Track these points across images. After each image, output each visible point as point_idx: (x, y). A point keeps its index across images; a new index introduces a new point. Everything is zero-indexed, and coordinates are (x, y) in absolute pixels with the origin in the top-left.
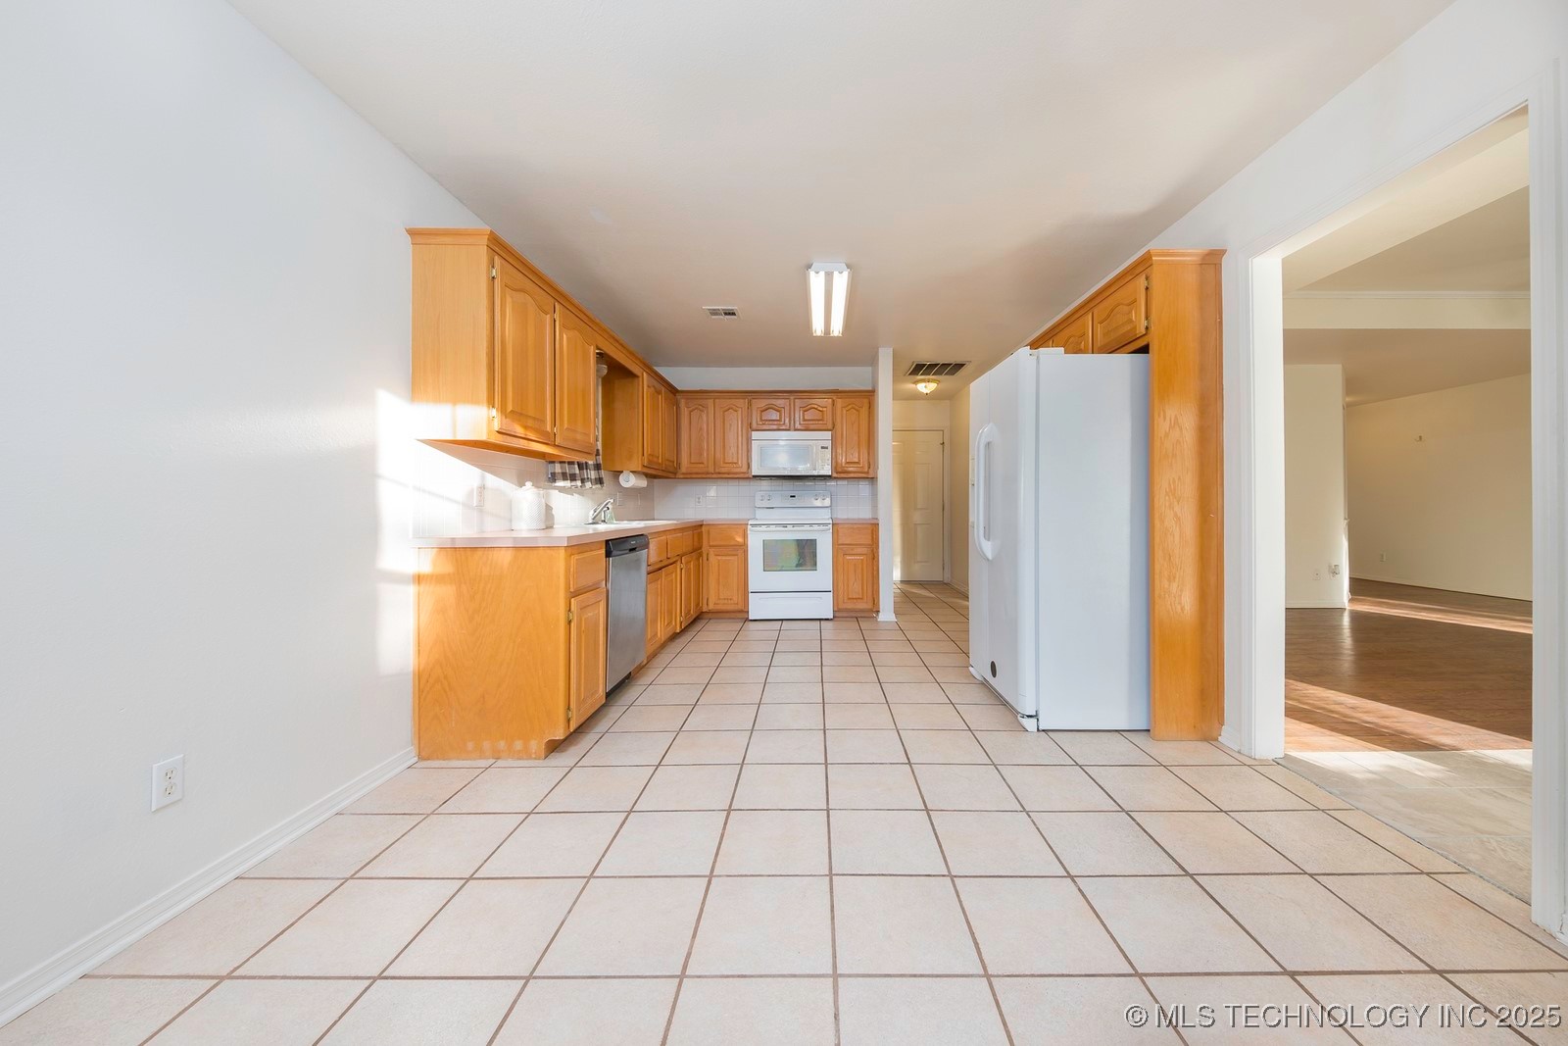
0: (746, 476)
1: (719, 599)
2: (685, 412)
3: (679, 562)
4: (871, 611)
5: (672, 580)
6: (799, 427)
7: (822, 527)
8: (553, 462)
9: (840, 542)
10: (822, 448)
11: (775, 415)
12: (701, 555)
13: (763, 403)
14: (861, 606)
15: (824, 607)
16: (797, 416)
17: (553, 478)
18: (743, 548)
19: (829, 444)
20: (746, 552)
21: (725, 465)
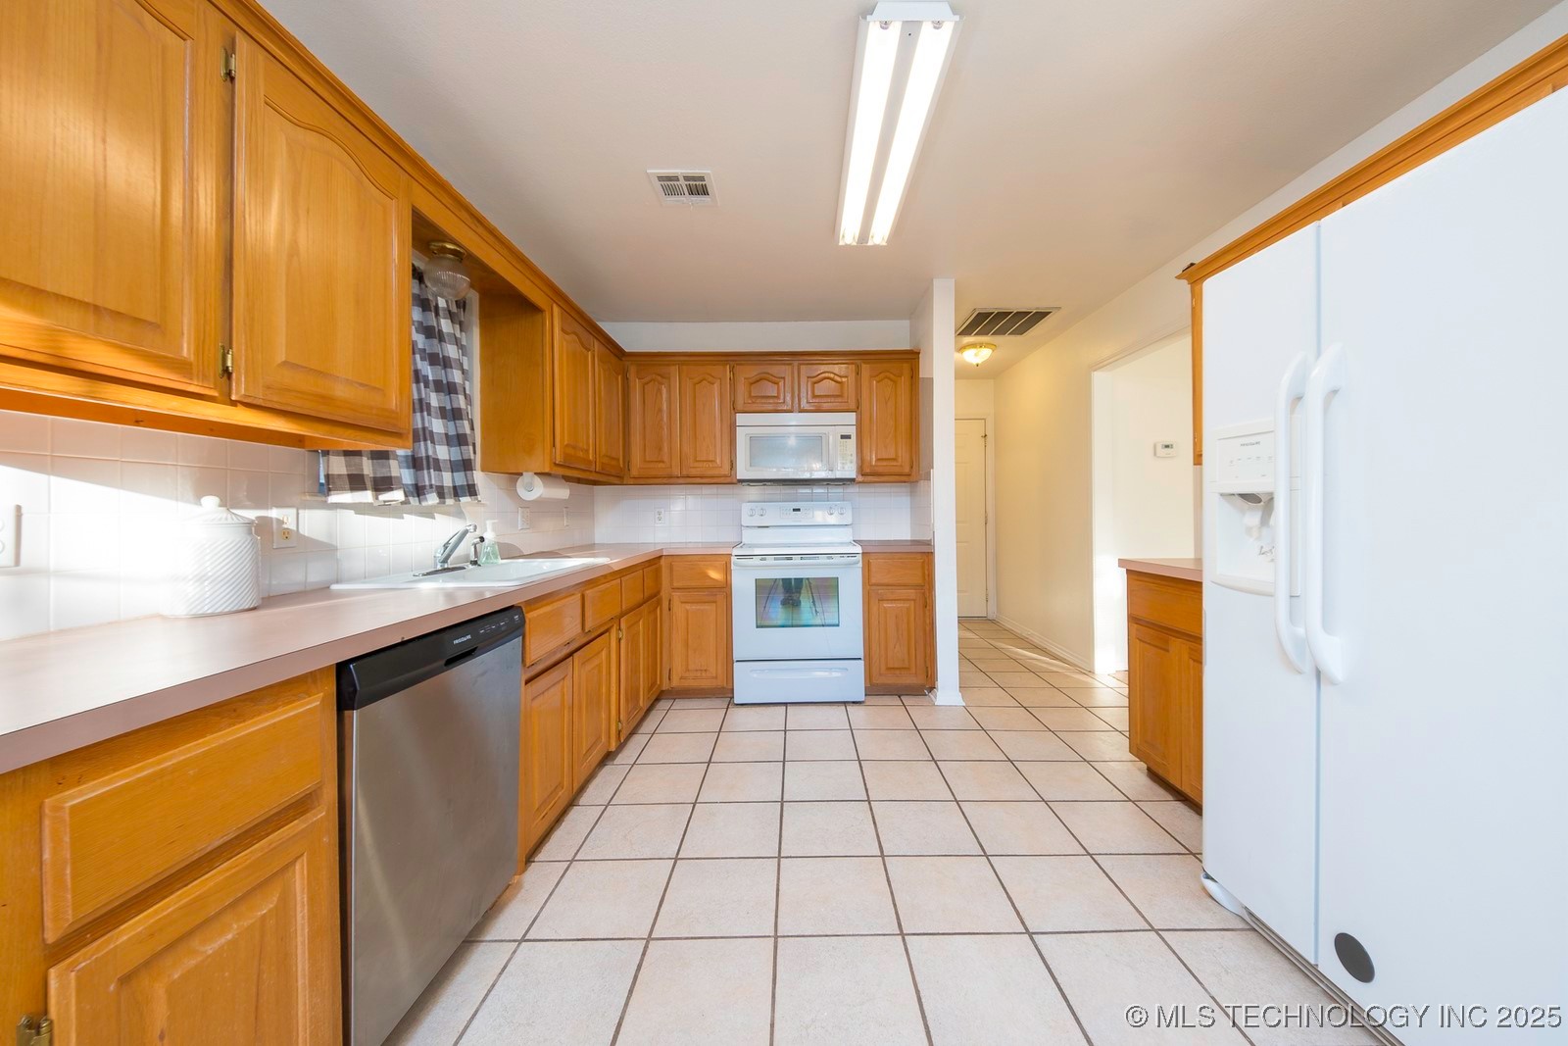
0: (728, 480)
1: (688, 670)
2: (636, 385)
3: (614, 631)
4: (923, 687)
5: (599, 666)
6: (807, 407)
7: (846, 560)
8: (326, 453)
9: (873, 581)
10: (843, 437)
11: (771, 390)
12: (659, 603)
13: (752, 372)
14: (909, 680)
15: (851, 680)
16: (803, 390)
17: (329, 485)
18: (724, 591)
19: (852, 431)
20: (729, 597)
21: (696, 464)
